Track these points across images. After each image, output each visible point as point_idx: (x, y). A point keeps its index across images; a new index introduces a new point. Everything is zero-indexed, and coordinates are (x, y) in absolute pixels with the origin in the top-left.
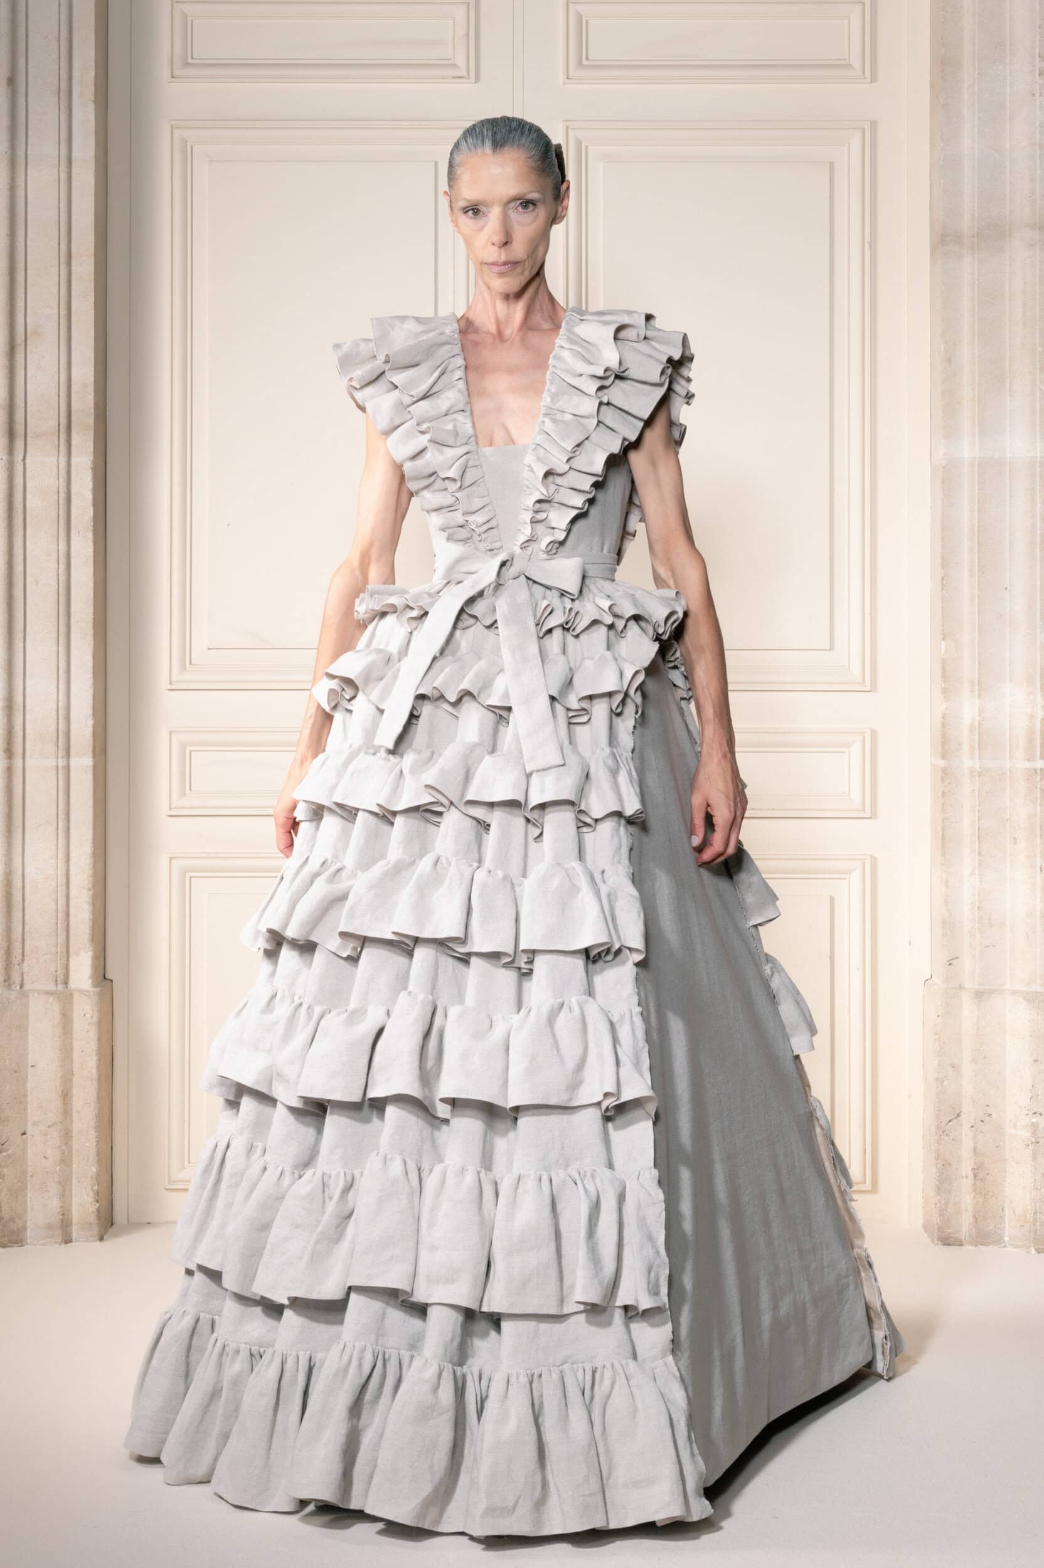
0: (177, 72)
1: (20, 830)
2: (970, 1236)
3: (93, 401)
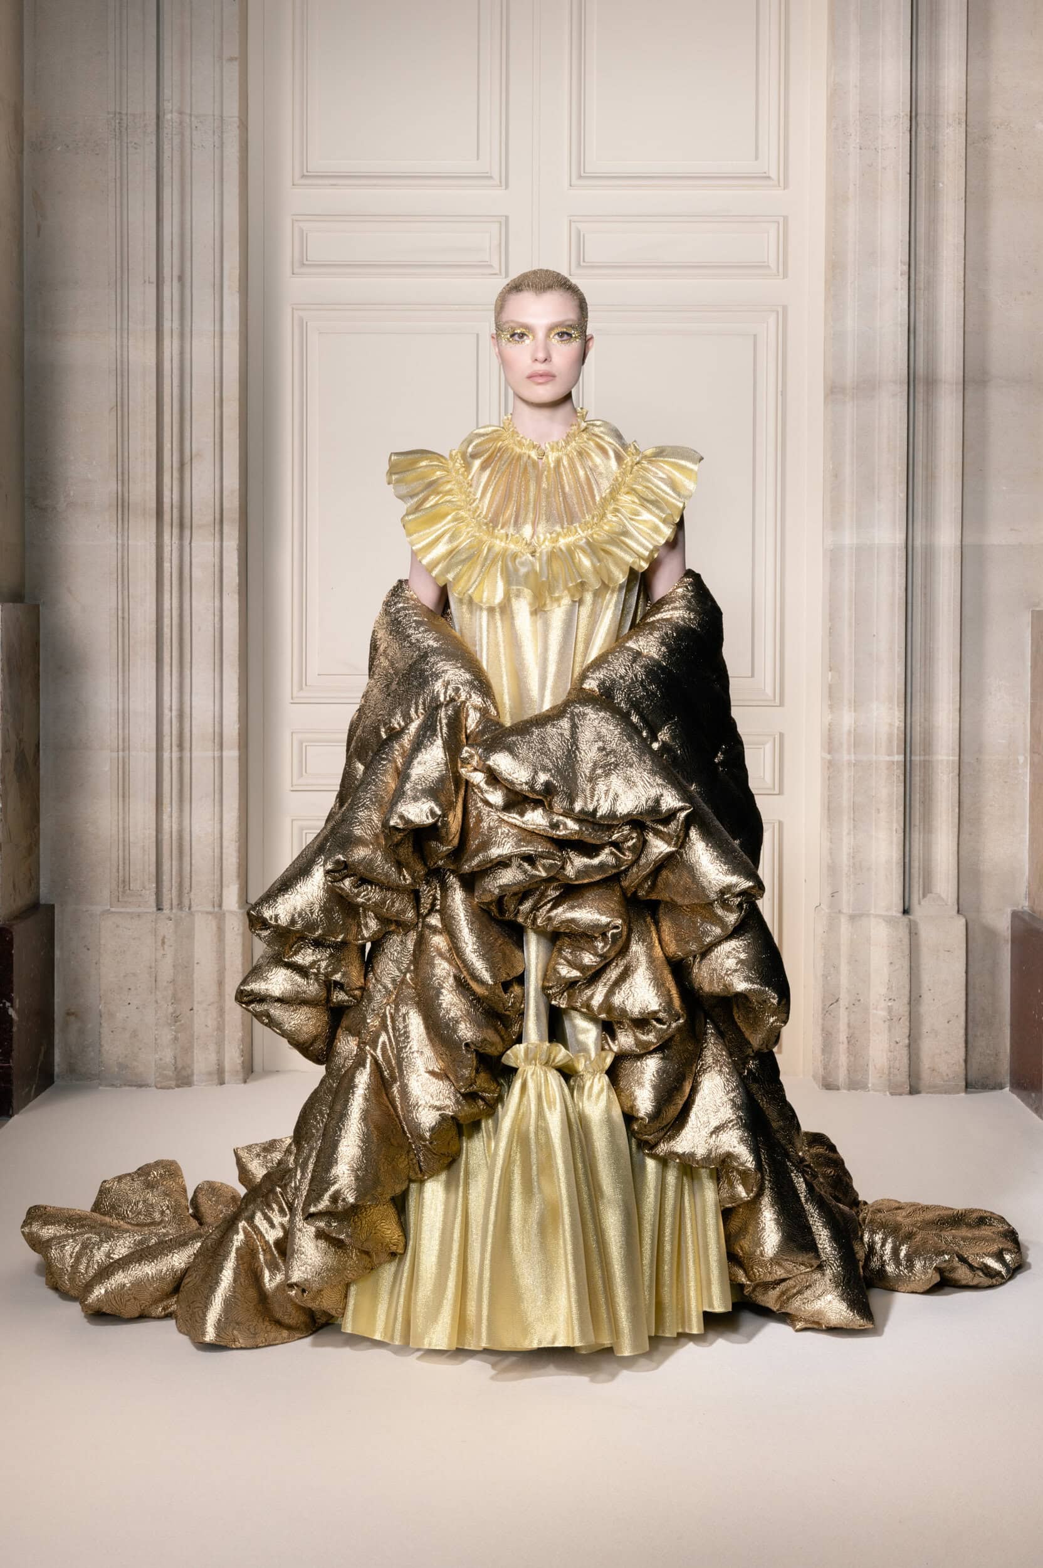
2: (845, 1083)
3: (238, 502)
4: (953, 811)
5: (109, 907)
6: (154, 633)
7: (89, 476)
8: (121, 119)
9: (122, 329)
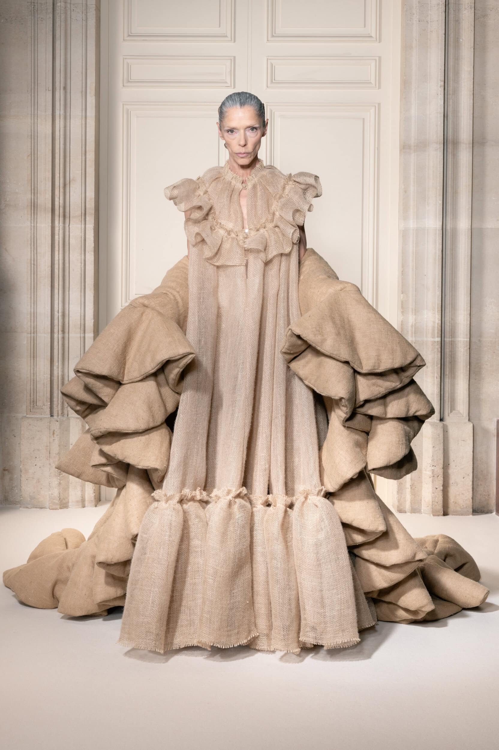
0: (125, 84)
1: (67, 359)
2: (409, 509)
3: (94, 205)
4: (467, 367)
5: (25, 415)
6: (50, 273)
7: (17, 190)
8: (34, 6)
9: (34, 115)
